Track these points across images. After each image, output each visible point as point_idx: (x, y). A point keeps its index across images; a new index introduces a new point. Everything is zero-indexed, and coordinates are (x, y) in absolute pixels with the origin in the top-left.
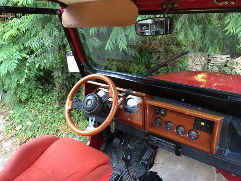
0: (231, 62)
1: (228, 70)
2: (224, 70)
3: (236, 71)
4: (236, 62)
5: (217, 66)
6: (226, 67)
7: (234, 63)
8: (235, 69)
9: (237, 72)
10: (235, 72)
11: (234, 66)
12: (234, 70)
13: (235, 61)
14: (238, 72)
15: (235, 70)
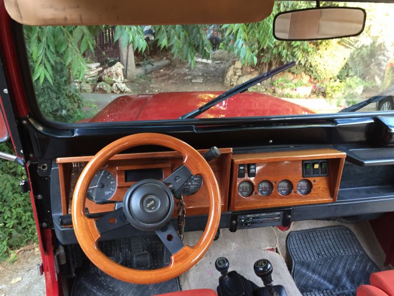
0: (108, 73)
1: (106, 86)
2: (101, 87)
3: (118, 85)
4: (115, 73)
5: (87, 82)
6: (102, 82)
7: (112, 75)
8: (116, 83)
9: (120, 87)
10: (117, 87)
11: (114, 79)
12: (114, 85)
13: (112, 70)
14: (122, 87)
15: (116, 85)
